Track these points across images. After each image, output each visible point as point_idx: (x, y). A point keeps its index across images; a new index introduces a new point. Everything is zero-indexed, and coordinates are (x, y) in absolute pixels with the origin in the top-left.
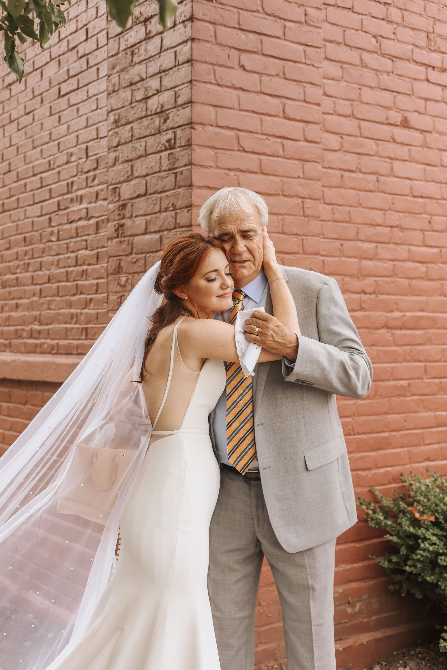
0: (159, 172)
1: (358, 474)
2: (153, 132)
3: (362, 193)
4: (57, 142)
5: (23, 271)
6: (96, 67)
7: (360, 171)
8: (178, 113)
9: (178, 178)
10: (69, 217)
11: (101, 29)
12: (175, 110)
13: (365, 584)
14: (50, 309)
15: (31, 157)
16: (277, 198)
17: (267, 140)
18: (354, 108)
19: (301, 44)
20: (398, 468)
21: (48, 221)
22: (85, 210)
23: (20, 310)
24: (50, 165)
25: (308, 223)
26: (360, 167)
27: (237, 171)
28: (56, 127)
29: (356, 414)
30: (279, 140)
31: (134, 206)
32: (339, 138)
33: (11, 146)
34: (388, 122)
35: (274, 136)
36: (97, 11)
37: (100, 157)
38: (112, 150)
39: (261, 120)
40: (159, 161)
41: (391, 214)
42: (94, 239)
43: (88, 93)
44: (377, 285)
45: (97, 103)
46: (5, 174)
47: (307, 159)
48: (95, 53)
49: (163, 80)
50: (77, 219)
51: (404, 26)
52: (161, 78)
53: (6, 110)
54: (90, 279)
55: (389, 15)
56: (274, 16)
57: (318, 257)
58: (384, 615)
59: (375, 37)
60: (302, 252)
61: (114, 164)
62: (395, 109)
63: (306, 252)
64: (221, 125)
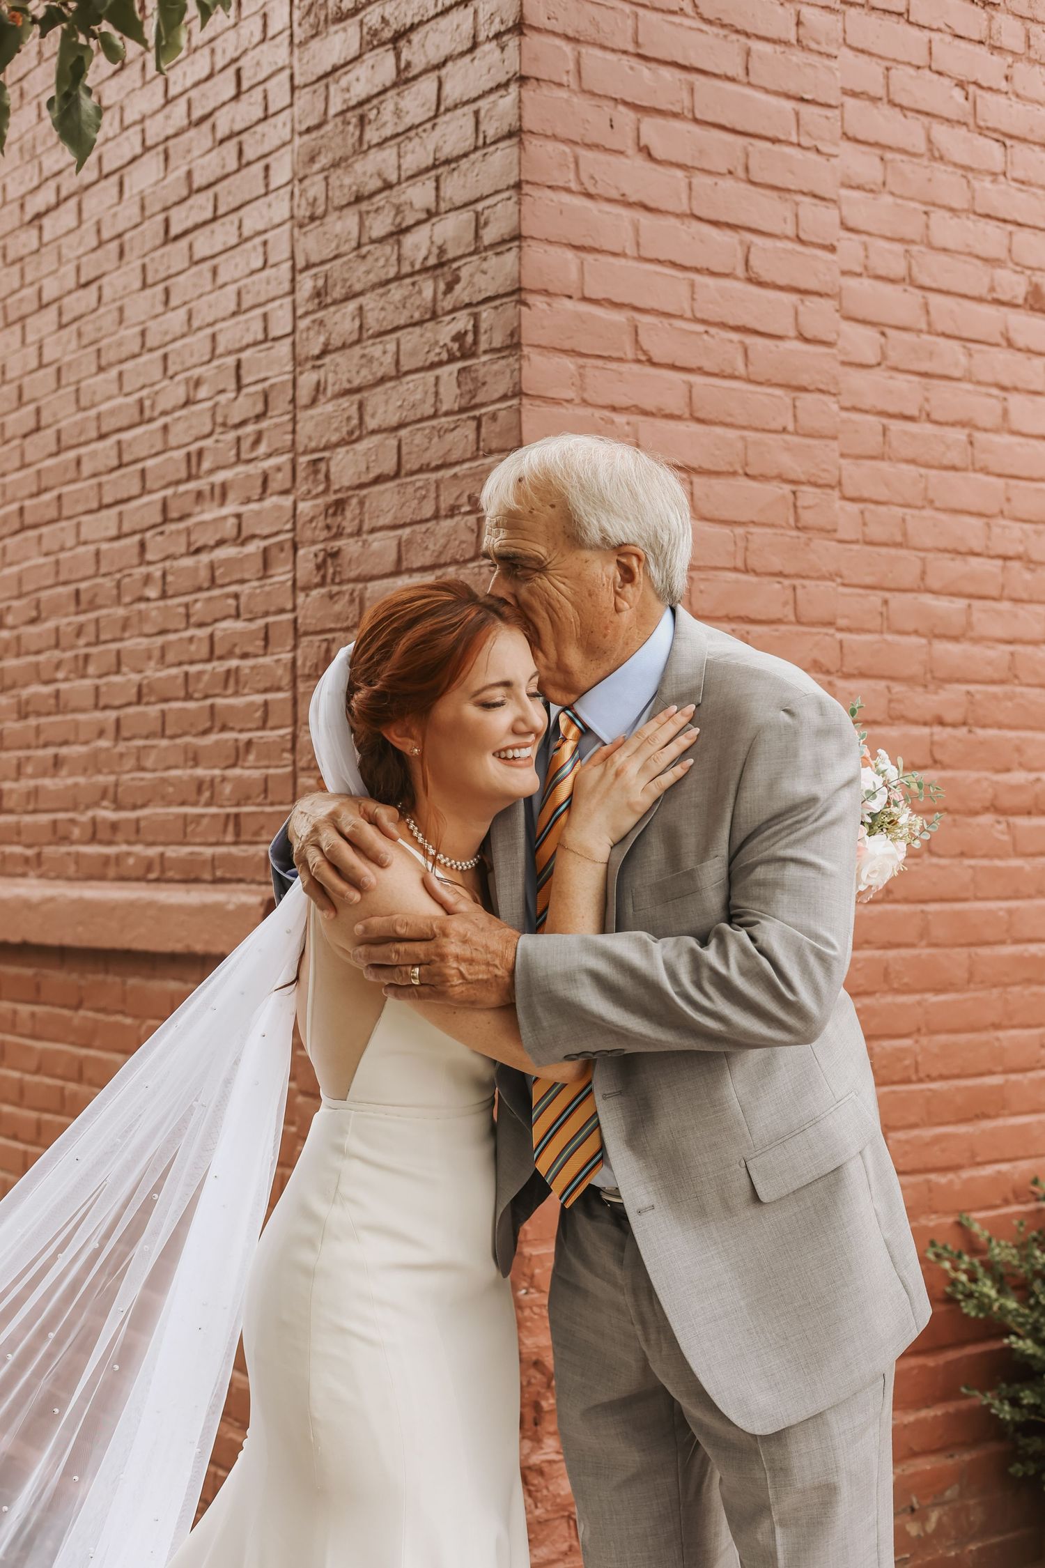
0: (435, 416)
1: (928, 1182)
2: (417, 316)
3: (933, 473)
4: (160, 352)
5: (72, 676)
6: (262, 164)
7: (930, 419)
8: (485, 265)
9: (483, 430)
10: (193, 538)
11: (274, 68)
12: (475, 258)
13: (950, 1462)
14: (143, 769)
15: (94, 393)
16: (732, 481)
17: (705, 337)
18: (913, 262)
19: (788, 96)
20: (1024, 1165)
21: (136, 550)
22: (232, 521)
23: (64, 772)
24: (142, 411)
25: (807, 545)
26: (927, 407)
27: (633, 413)
28: (157, 316)
29: (924, 1030)
30: (735, 336)
31: (367, 505)
32: (878, 336)
33: (41, 366)
34: (995, 295)
35: (723, 325)
36: (265, 25)
37: (272, 386)
38: (309, 365)
39: (692, 285)
40: (432, 390)
41: (1004, 527)
42: (258, 591)
43: (240, 227)
44: (972, 703)
45: (265, 253)
46: (25, 436)
47: (804, 383)
48: (259, 128)
49: (442, 186)
50: (212, 543)
51: (1030, 60)
52: (437, 179)
53: (28, 279)
54: (246, 691)
55: (994, 31)
56: (723, 26)
57: (831, 631)
58: (995, 1540)
59: (961, 85)
60: (792, 618)
61: (314, 402)
62: (1011, 265)
63: (804, 620)
64: (594, 297)
